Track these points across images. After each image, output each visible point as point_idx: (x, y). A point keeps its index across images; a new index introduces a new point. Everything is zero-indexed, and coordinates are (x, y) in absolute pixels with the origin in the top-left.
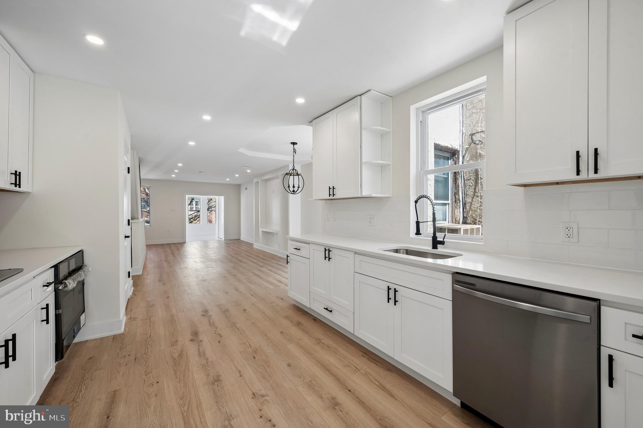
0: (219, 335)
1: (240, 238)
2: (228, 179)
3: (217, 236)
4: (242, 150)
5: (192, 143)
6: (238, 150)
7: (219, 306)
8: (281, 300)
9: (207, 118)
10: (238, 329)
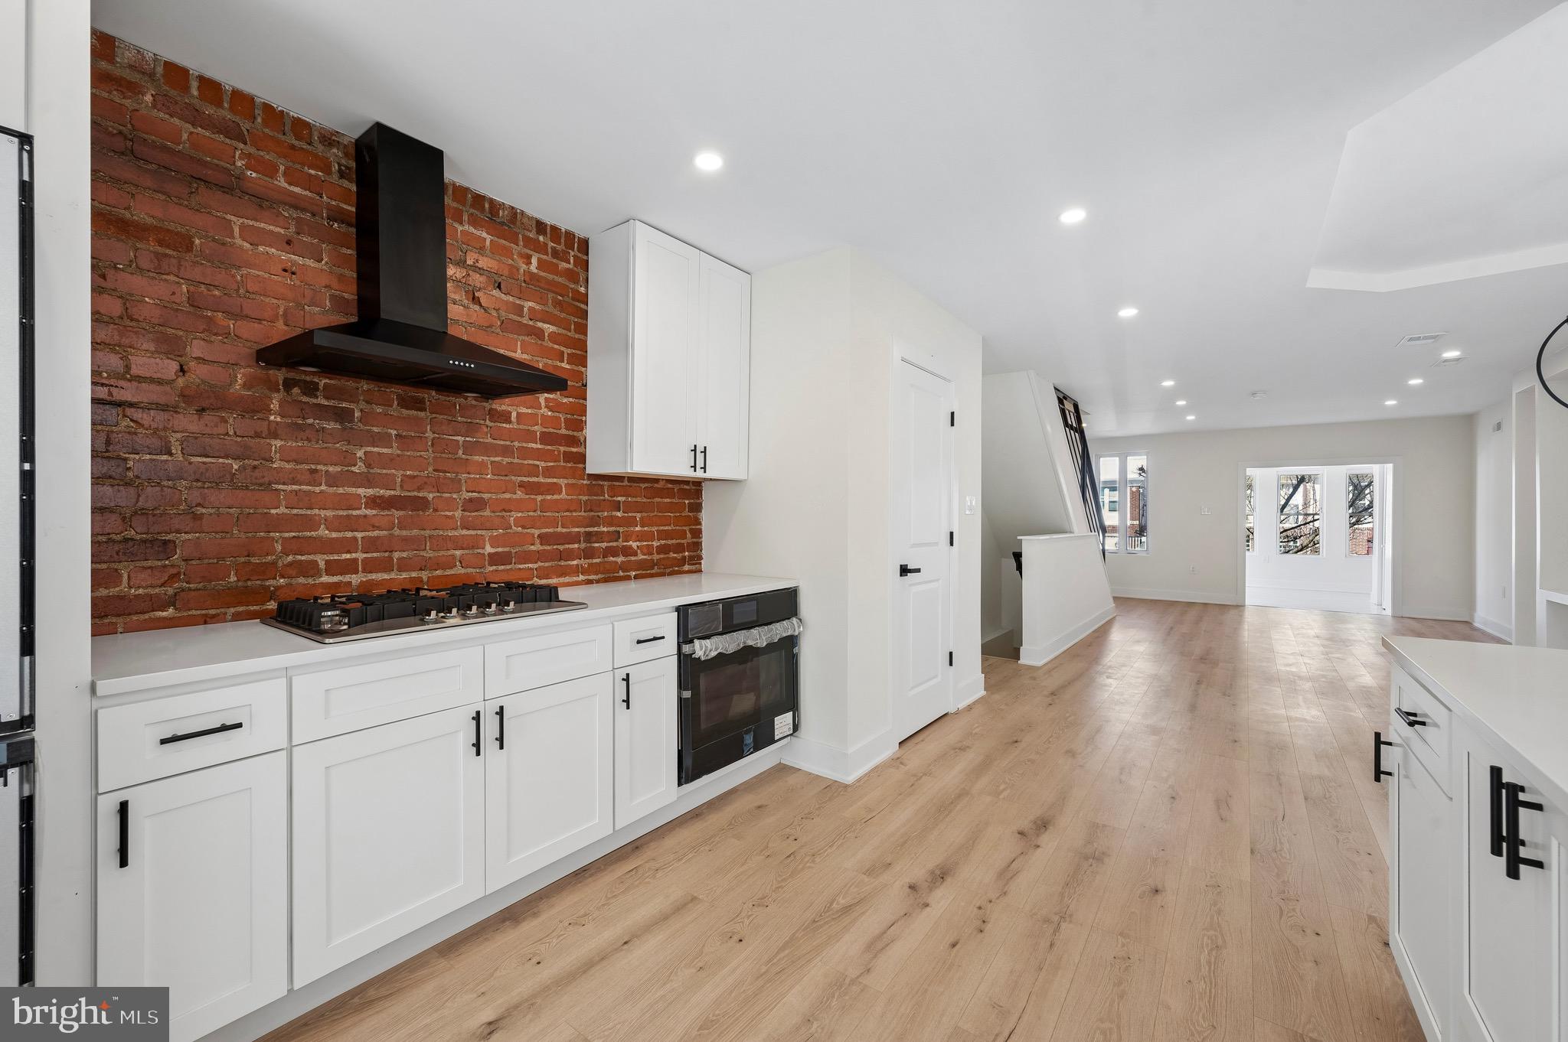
0: (979, 922)
1: (1472, 616)
2: (1391, 403)
3: (1374, 598)
4: (1321, 279)
5: (1128, 313)
6: (1308, 285)
7: (1095, 829)
8: (1380, 946)
9: (1073, 216)
10: (1052, 945)
